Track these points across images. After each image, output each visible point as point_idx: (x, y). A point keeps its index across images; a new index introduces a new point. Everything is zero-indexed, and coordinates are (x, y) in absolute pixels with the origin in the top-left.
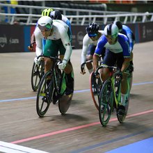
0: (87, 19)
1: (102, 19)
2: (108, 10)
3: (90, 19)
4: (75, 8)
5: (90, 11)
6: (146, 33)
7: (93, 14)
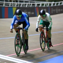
3: (29, 4)
6: (53, 11)
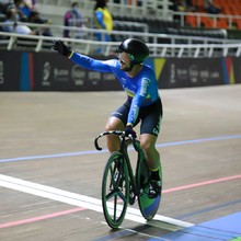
0: (202, 49)
1: (220, 50)
2: (229, 38)
4: (187, 34)
5: (206, 39)
7: (210, 43)
